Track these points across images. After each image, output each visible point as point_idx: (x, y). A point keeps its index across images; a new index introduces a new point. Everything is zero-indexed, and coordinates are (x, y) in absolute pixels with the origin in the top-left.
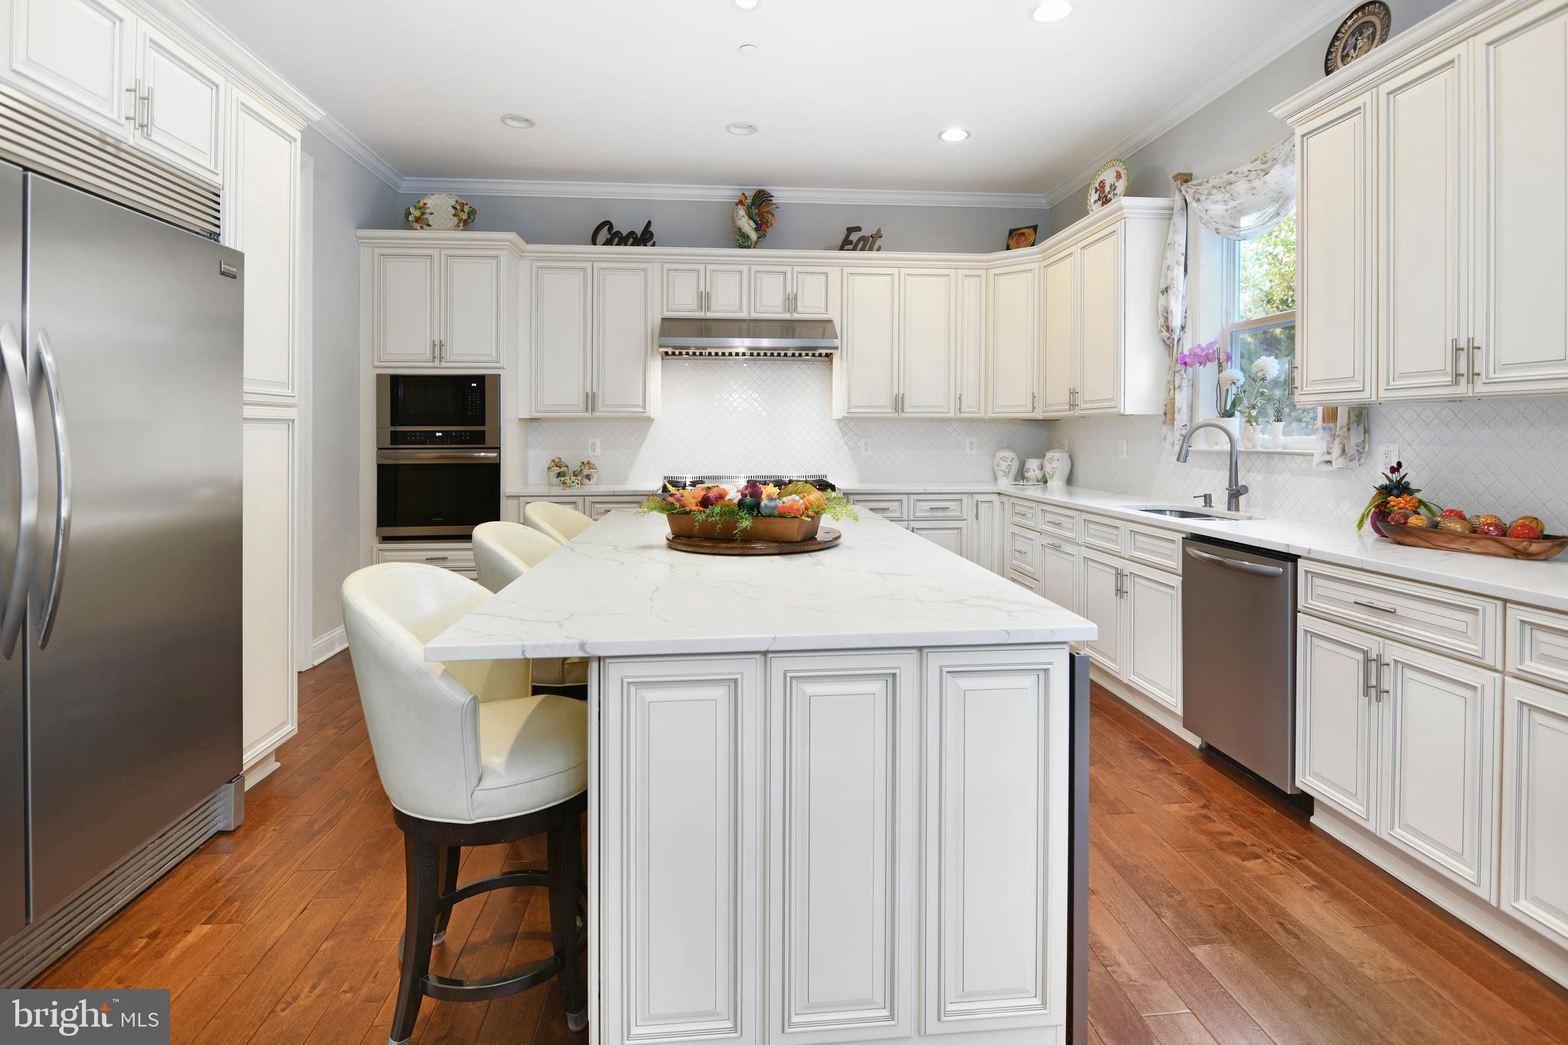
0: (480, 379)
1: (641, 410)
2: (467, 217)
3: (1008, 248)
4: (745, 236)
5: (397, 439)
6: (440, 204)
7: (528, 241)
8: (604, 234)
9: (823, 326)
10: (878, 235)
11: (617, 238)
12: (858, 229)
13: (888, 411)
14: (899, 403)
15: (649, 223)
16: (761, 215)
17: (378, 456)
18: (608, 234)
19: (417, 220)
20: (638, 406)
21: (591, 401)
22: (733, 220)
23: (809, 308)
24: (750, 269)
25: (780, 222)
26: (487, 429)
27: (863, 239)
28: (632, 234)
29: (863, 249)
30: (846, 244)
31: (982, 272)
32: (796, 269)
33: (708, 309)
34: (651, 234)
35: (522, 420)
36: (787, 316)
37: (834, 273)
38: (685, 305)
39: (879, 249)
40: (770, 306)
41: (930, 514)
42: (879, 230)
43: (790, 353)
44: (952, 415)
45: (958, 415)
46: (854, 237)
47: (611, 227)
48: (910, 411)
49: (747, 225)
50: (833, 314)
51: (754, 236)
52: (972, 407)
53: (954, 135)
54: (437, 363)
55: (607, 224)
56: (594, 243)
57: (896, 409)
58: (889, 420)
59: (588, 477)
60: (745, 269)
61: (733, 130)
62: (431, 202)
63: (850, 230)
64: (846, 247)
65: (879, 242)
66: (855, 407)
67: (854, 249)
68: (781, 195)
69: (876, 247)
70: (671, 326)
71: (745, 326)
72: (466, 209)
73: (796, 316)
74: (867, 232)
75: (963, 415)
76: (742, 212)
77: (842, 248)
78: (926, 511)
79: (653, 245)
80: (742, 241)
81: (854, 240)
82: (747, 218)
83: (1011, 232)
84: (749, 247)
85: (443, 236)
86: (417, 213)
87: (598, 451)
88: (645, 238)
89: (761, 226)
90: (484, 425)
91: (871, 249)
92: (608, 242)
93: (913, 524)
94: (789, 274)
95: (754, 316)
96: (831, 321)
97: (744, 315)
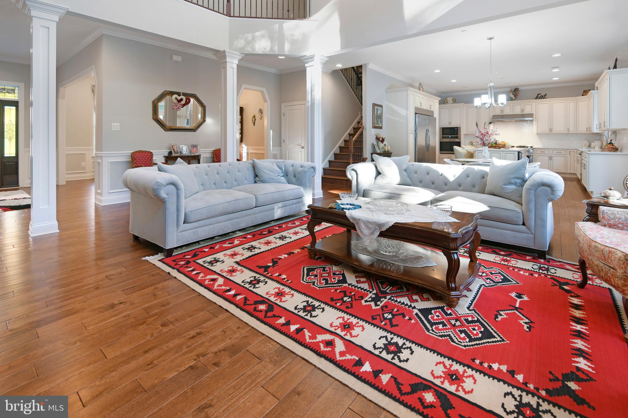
0: (457, 128)
2: (455, 101)
3: (583, 95)
5: (442, 137)
6: (450, 99)
9: (531, 115)
10: (546, 95)
12: (540, 94)
13: (548, 132)
17: (440, 140)
19: (447, 102)
23: (527, 111)
25: (521, 94)
27: (542, 96)
29: (541, 99)
31: (575, 101)
32: (524, 104)
33: (503, 113)
35: (465, 133)
36: (522, 113)
37: (534, 104)
38: (498, 112)
39: (546, 98)
40: (517, 111)
41: (557, 153)
44: (566, 132)
45: (568, 132)
46: (539, 96)
48: (554, 132)
49: (512, 96)
50: (534, 112)
51: (514, 98)
54: (450, 125)
57: (550, 131)
58: (549, 134)
60: (512, 105)
62: (448, 99)
63: (538, 95)
65: (546, 96)
66: (539, 131)
67: (539, 99)
68: (521, 88)
69: (545, 98)
70: (495, 116)
71: (511, 116)
72: (454, 99)
73: (524, 113)
74: (543, 94)
76: (511, 94)
77: (536, 99)
78: (555, 153)
83: (584, 91)
84: (513, 100)
85: (450, 105)
89: (516, 96)
90: (458, 135)
91: (544, 98)
93: (552, 155)
94: (522, 105)
95: (514, 114)
96: (533, 114)
97: (511, 114)
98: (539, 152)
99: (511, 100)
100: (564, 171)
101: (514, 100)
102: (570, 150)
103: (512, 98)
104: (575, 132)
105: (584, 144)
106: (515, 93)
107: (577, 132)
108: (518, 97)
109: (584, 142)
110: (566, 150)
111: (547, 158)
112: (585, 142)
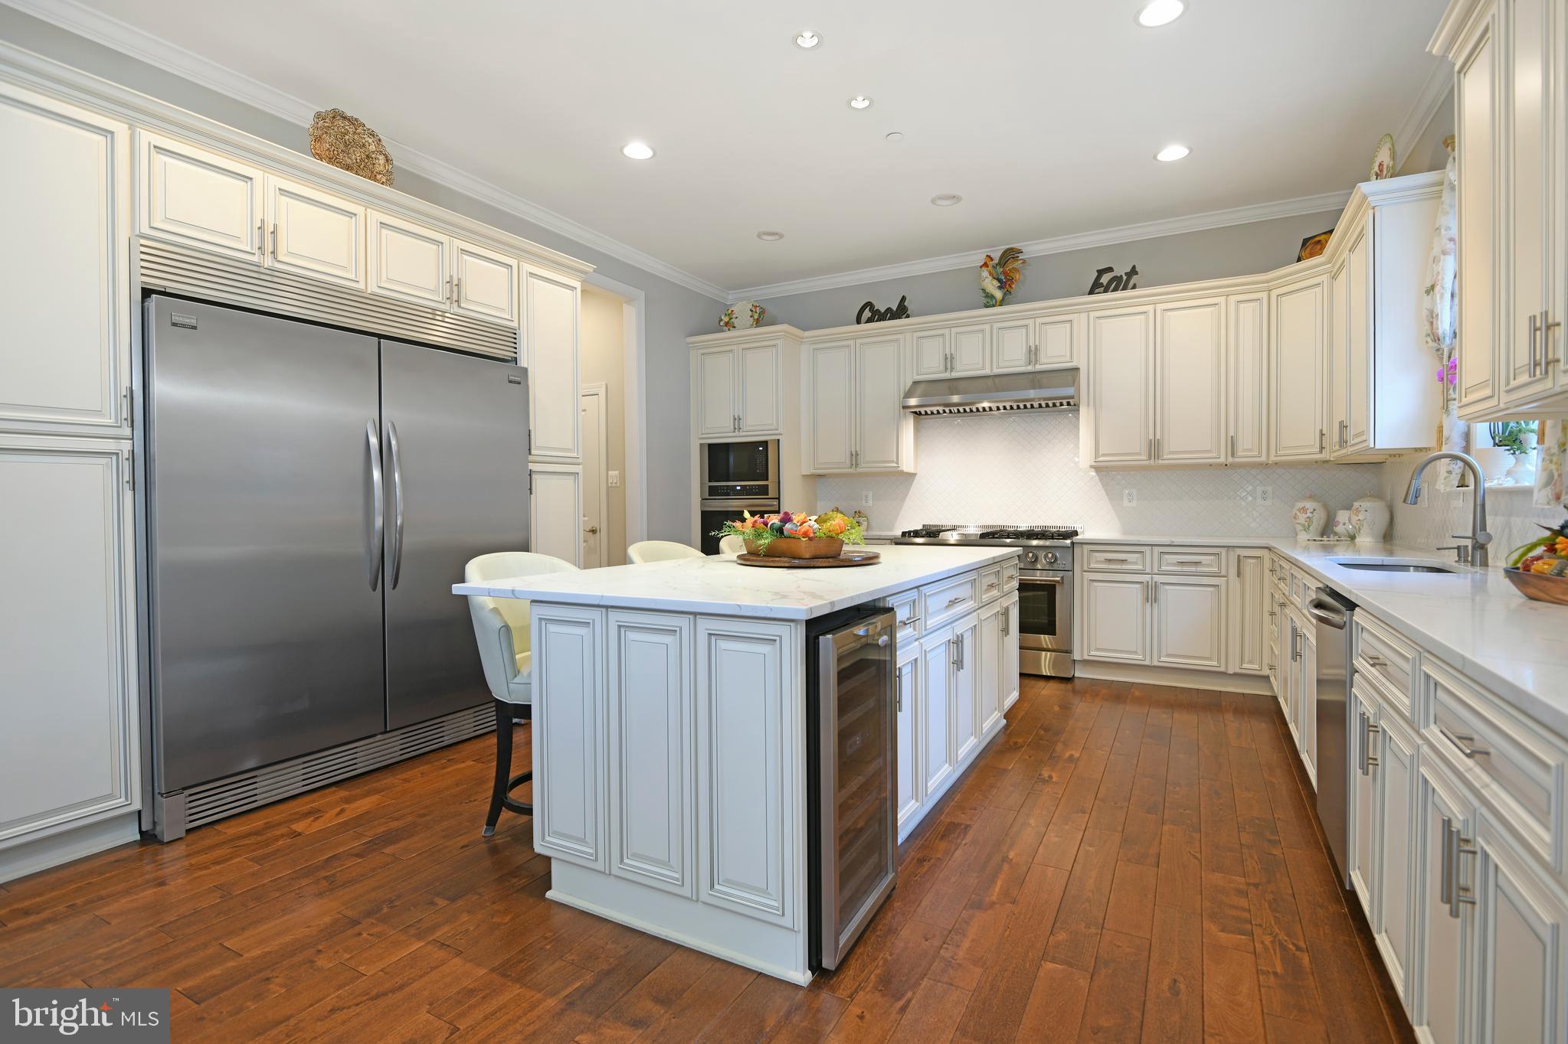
0: (765, 444)
1: (895, 465)
2: (761, 318)
3: (1298, 262)
4: (989, 296)
5: (713, 492)
6: (742, 311)
7: (805, 329)
8: (867, 314)
9: (1068, 374)
10: (1133, 271)
11: (878, 316)
12: (1110, 269)
13: (1141, 458)
14: (1155, 448)
15: (904, 299)
17: (702, 505)
18: (871, 313)
19: (727, 324)
20: (892, 462)
21: (855, 457)
22: (977, 283)
23: (1054, 356)
24: (992, 327)
26: (771, 483)
27: (1118, 279)
28: (889, 310)
29: (1115, 289)
30: (1095, 288)
31: (1264, 295)
32: (1039, 321)
33: (952, 369)
34: (905, 308)
35: (803, 475)
36: (1030, 368)
37: (1080, 320)
38: (932, 368)
39: (1134, 287)
40: (1012, 358)
41: (1179, 568)
42: (1134, 267)
43: (1036, 405)
44: (1222, 460)
45: (1230, 460)
46: (1106, 279)
47: (871, 307)
48: (1168, 458)
49: (992, 286)
50: (1080, 361)
51: (999, 294)
52: (1248, 449)
53: (1173, 153)
54: (737, 433)
55: (869, 305)
56: (858, 322)
57: (1151, 454)
58: (1144, 468)
60: (987, 327)
61: (940, 202)
62: (736, 309)
63: (1101, 272)
64: (1097, 291)
65: (1134, 280)
66: (1104, 455)
67: (1106, 291)
69: (1131, 285)
70: (924, 388)
72: (758, 310)
73: (1039, 367)
74: (1121, 270)
75: (1237, 460)
76: (985, 273)
77: (1091, 292)
78: (1173, 565)
79: (908, 316)
80: (989, 301)
81: (1106, 283)
82: (991, 278)
83: (1305, 241)
84: (994, 306)
85: (745, 332)
86: (726, 319)
87: (870, 503)
88: (900, 312)
89: (1006, 284)
90: (767, 480)
91: (1124, 289)
92: (869, 320)
93: (1157, 578)
94: (1032, 326)
95: (997, 371)
96: (1077, 369)
97: (987, 371)
98: (1098, 560)
99: (987, 306)
100: (1212, 664)
101: (1002, 303)
102: (1239, 552)
103: (992, 297)
104: (1263, 459)
105: (1302, 518)
106: (1005, 273)
107: (1273, 459)
108: (1017, 288)
109: (1304, 510)
110: (1223, 551)
111: (1135, 593)
112: (1310, 505)
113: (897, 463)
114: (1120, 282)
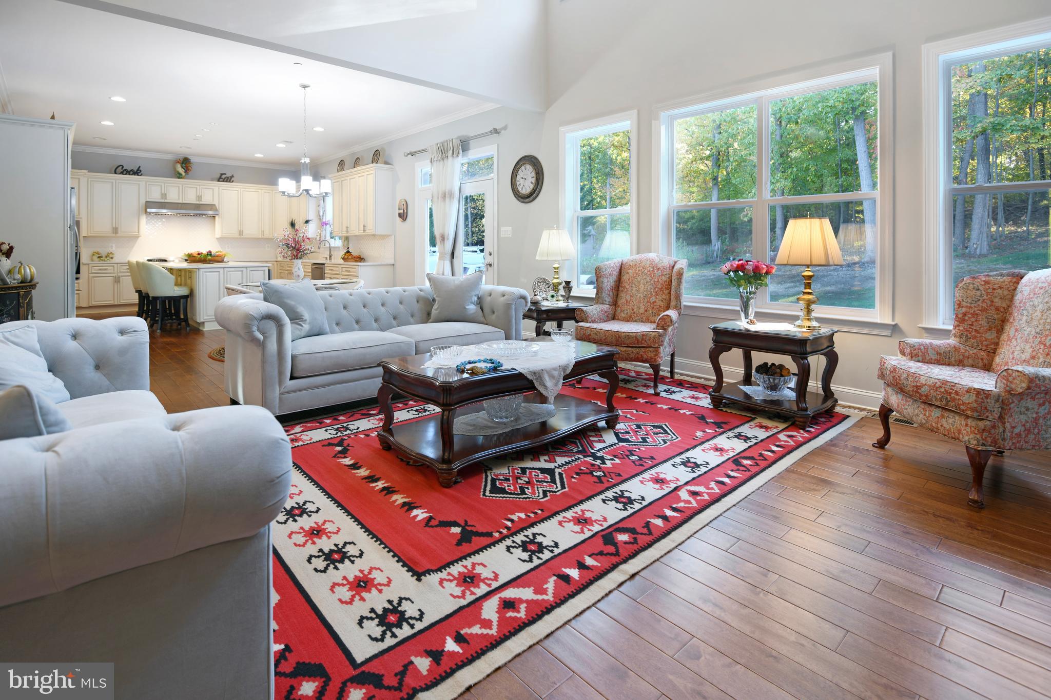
4: (180, 174)
8: (120, 170)
9: (212, 207)
10: (233, 176)
11: (126, 172)
12: (224, 174)
13: (237, 235)
14: (241, 233)
15: (139, 167)
16: (187, 167)
18: (122, 170)
20: (135, 231)
21: (115, 230)
22: (175, 169)
23: (207, 199)
24: (182, 186)
25: (194, 169)
27: (228, 178)
28: (132, 170)
29: (226, 181)
30: (220, 179)
32: (201, 187)
33: (166, 199)
34: (141, 171)
36: (198, 203)
37: (216, 189)
38: (156, 196)
39: (233, 182)
40: (191, 198)
44: (260, 237)
45: (263, 237)
46: (223, 176)
47: (123, 167)
48: (245, 235)
49: (181, 171)
50: (216, 203)
51: (184, 174)
52: (267, 234)
55: (121, 165)
56: (115, 172)
57: (240, 235)
58: (237, 238)
59: (112, 258)
60: (180, 186)
63: (222, 174)
65: (233, 179)
66: (225, 234)
67: (223, 181)
68: (193, 159)
69: (231, 180)
70: (149, 204)
71: (180, 205)
73: (201, 203)
74: (228, 175)
75: (265, 237)
76: (177, 164)
77: (219, 181)
79: (141, 175)
80: (179, 176)
81: (225, 178)
82: (180, 167)
84: (181, 178)
87: (114, 249)
88: (137, 172)
89: (187, 171)
91: (230, 182)
92: (121, 173)
94: (198, 188)
95: (184, 202)
96: (215, 205)
97: (180, 201)
99: (179, 177)
101: (186, 178)
103: (181, 175)
106: (185, 166)
108: (190, 173)
113: (139, 233)
114: (229, 180)
